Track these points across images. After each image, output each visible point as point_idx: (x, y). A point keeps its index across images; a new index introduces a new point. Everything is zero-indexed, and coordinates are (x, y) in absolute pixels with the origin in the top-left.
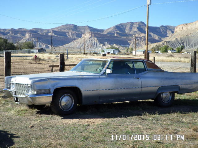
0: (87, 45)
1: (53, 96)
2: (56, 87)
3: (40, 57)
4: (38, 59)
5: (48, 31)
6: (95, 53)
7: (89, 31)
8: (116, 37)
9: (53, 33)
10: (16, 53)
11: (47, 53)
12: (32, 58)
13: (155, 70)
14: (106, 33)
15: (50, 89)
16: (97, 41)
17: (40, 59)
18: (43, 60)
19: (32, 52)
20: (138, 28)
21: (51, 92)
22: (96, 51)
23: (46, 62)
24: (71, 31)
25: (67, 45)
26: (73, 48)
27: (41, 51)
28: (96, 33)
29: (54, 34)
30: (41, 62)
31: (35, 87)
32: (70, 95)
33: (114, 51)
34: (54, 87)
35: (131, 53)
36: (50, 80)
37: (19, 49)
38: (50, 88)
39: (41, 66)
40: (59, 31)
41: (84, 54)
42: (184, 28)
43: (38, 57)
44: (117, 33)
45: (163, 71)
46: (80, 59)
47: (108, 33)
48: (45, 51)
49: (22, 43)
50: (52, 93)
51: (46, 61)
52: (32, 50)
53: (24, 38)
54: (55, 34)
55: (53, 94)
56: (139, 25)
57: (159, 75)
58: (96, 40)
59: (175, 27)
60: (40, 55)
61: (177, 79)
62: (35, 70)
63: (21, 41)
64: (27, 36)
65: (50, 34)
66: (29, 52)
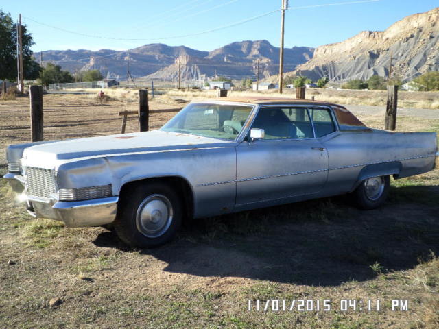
0: (182, 74)
1: (118, 203)
2: (126, 179)
3: (108, 95)
4: (105, 98)
5: (124, 54)
6: (195, 88)
7: (184, 53)
8: (226, 63)
9: (130, 57)
10: (74, 88)
11: (121, 87)
12: (96, 96)
13: (354, 127)
14: (211, 57)
15: (111, 185)
16: (198, 71)
17: (108, 99)
18: (114, 99)
19: (99, 87)
20: (259, 50)
21: (113, 194)
22: (196, 84)
23: (119, 103)
24: (158, 54)
25: (152, 76)
26: (162, 80)
27: (112, 84)
28: (195, 56)
29: (132, 59)
30: (110, 103)
31: (70, 180)
32: (164, 197)
33: (224, 84)
34: (121, 178)
35: (251, 87)
36: (110, 161)
37: (78, 81)
38: (111, 181)
39: (108, 110)
40: (140, 53)
41: (179, 88)
42: (327, 51)
43: (105, 94)
44: (228, 58)
45: (369, 130)
46: (173, 98)
47: (214, 58)
48: (119, 84)
49: (84, 72)
50: (116, 196)
51: (117, 100)
52: (99, 83)
53: (87, 65)
54: (134, 59)
55: (118, 198)
56: (261, 45)
57: (363, 139)
58: (196, 67)
59: (314, 49)
60: (109, 92)
61: (398, 146)
62: (98, 117)
63: (82, 70)
64: (92, 61)
65: (126, 58)
66: (94, 86)
